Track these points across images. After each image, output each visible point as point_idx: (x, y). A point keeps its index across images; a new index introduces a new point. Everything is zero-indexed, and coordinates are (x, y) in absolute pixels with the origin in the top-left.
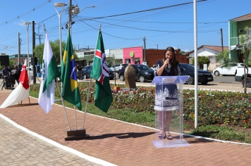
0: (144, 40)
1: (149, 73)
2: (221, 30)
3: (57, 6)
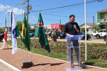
3: (21, 4)
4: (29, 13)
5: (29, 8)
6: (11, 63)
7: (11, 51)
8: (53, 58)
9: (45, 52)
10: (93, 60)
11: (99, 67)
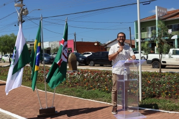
0: (75, 35)
1: (82, 58)
2: (130, 28)
3: (17, 6)
4: (24, 21)
5: (23, 13)
6: (13, 110)
7: (4, 89)
8: (83, 98)
9: (65, 90)
10: (153, 99)
11: (166, 110)
